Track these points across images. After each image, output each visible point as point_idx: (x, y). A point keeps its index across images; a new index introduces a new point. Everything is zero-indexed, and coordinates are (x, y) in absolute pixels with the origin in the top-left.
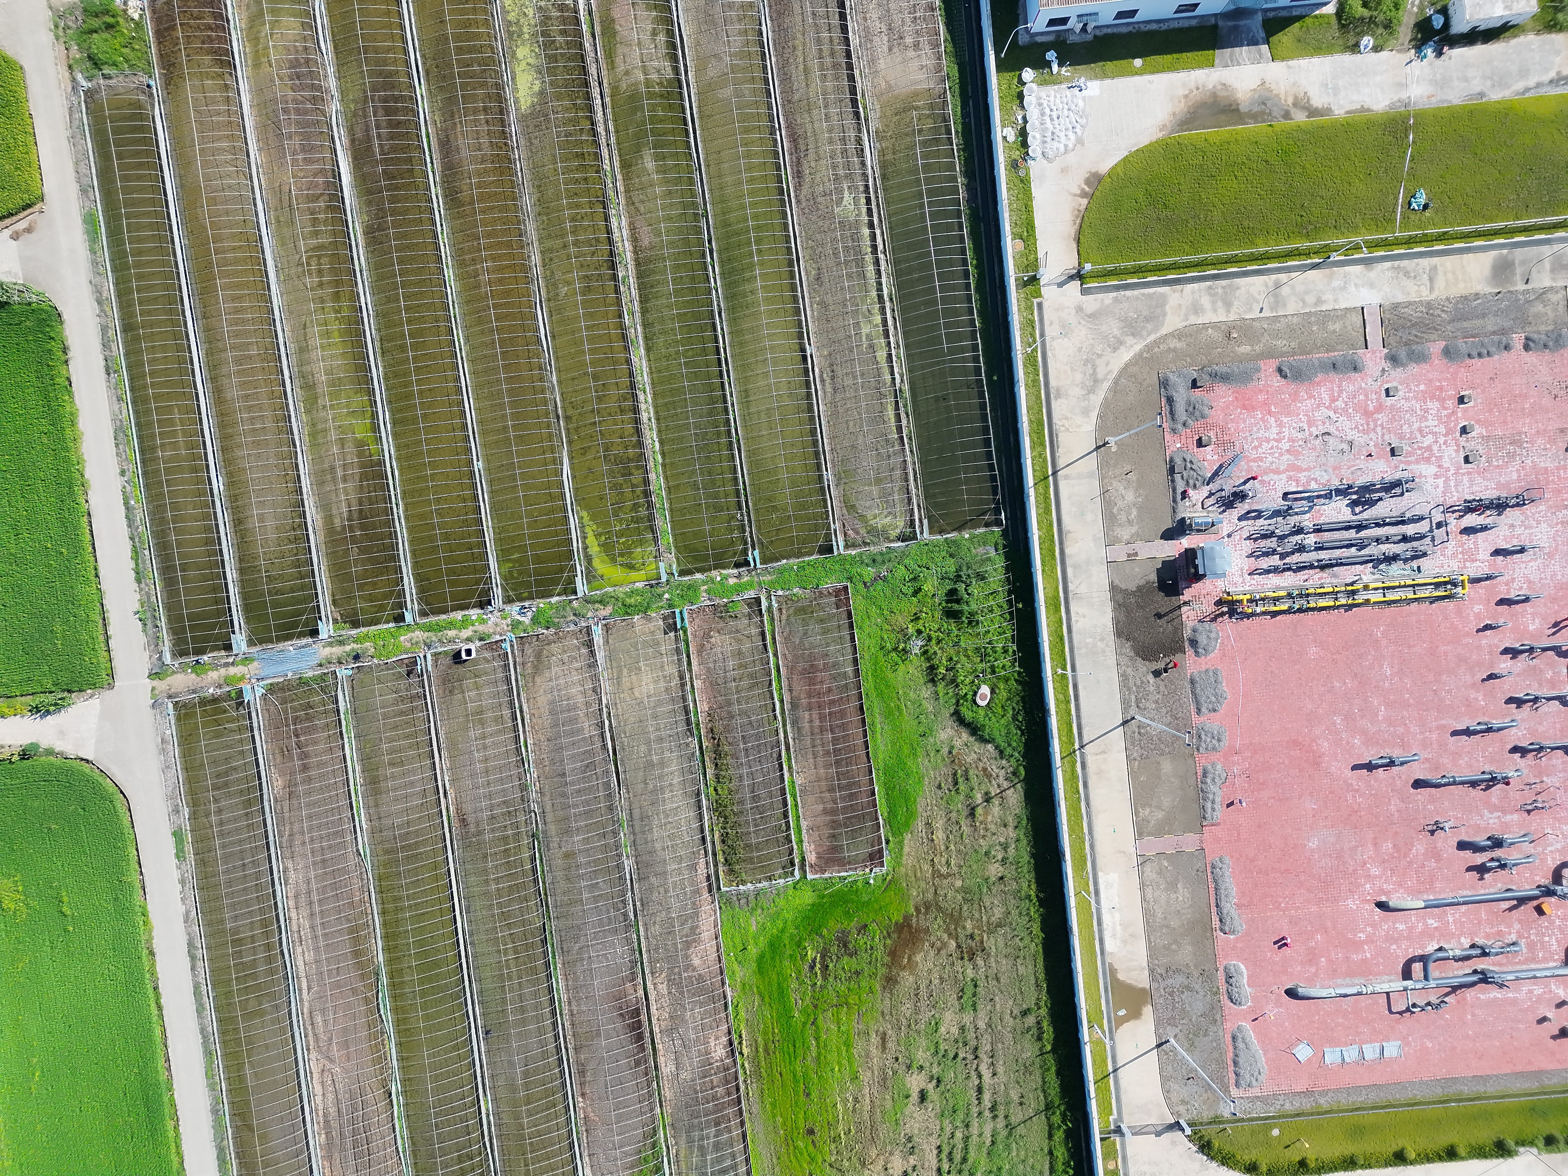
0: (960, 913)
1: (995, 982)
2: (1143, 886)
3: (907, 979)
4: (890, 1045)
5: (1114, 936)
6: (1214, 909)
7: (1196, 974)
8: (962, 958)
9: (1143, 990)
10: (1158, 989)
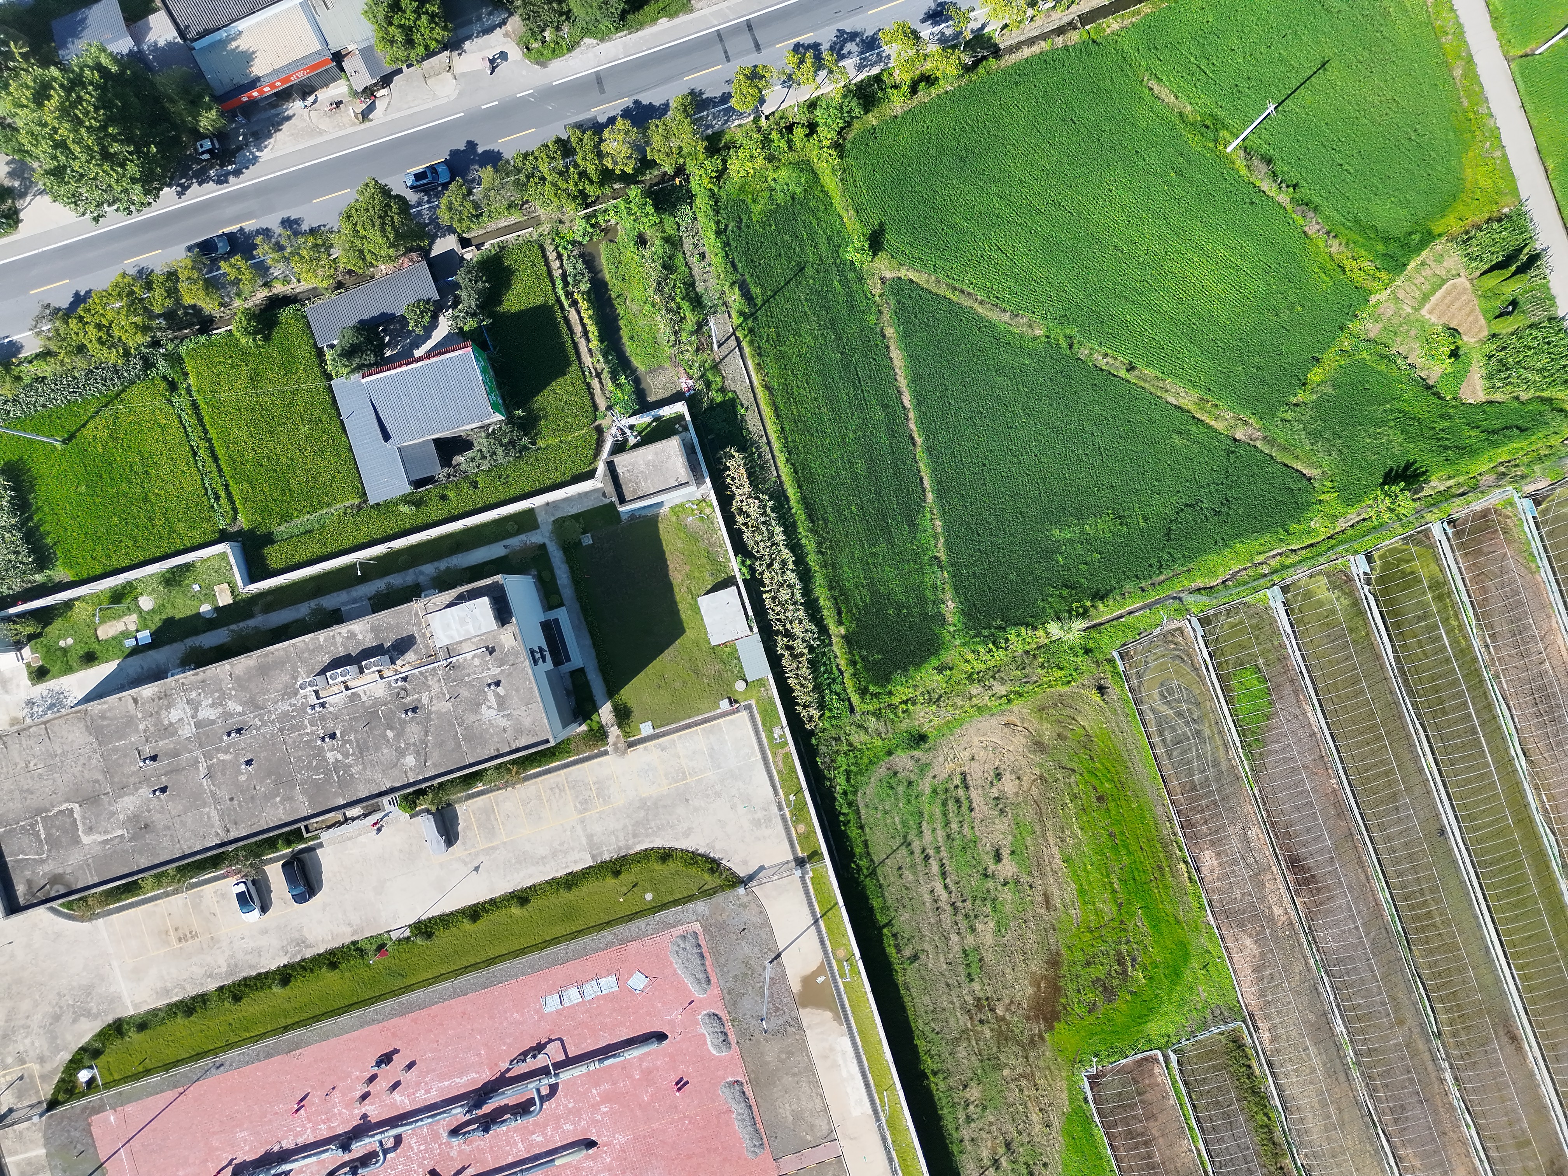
0: (998, 1043)
1: (950, 981)
2: (826, 1109)
3: (1037, 966)
4: (1040, 899)
5: (844, 1053)
6: (752, 1102)
7: (757, 1034)
8: (987, 999)
9: (804, 1006)
10: (791, 1011)
